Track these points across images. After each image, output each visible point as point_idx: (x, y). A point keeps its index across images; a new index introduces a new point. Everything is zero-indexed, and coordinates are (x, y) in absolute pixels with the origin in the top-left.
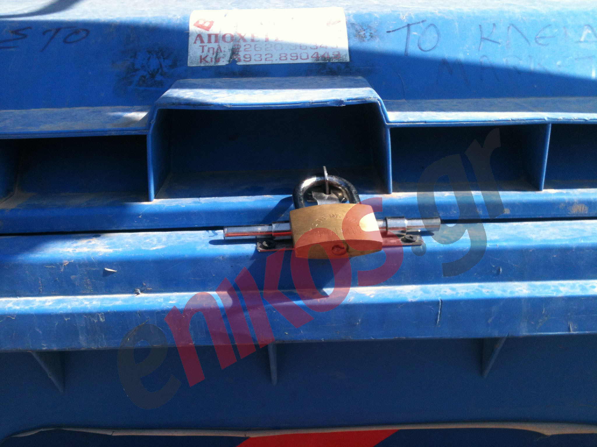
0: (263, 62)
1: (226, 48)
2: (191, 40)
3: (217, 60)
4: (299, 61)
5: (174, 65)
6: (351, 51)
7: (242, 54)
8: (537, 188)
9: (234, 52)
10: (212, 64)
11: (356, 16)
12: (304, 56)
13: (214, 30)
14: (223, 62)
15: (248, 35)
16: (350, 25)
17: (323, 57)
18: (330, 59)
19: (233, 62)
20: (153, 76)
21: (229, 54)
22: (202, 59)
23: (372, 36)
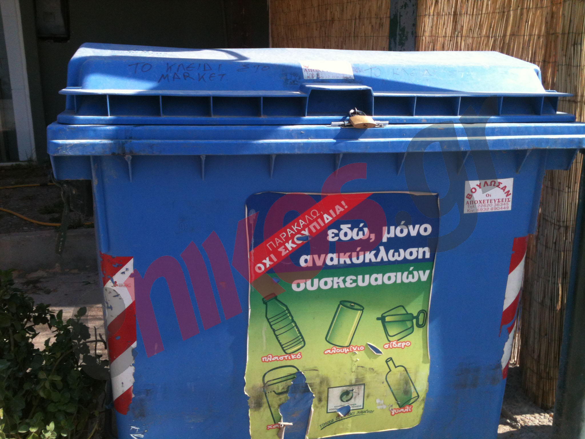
0: (327, 78)
1: (315, 74)
2: (303, 71)
3: (313, 77)
4: (339, 78)
5: (300, 79)
6: (355, 76)
7: (320, 76)
8: (412, 115)
9: (318, 75)
10: (312, 78)
11: (354, 65)
12: (340, 77)
13: (310, 68)
14: (315, 78)
15: (321, 70)
16: (353, 68)
17: (346, 77)
18: (348, 78)
19: (318, 78)
20: (294, 82)
21: (316, 76)
22: (308, 77)
23: (360, 71)
